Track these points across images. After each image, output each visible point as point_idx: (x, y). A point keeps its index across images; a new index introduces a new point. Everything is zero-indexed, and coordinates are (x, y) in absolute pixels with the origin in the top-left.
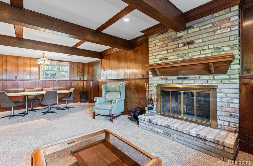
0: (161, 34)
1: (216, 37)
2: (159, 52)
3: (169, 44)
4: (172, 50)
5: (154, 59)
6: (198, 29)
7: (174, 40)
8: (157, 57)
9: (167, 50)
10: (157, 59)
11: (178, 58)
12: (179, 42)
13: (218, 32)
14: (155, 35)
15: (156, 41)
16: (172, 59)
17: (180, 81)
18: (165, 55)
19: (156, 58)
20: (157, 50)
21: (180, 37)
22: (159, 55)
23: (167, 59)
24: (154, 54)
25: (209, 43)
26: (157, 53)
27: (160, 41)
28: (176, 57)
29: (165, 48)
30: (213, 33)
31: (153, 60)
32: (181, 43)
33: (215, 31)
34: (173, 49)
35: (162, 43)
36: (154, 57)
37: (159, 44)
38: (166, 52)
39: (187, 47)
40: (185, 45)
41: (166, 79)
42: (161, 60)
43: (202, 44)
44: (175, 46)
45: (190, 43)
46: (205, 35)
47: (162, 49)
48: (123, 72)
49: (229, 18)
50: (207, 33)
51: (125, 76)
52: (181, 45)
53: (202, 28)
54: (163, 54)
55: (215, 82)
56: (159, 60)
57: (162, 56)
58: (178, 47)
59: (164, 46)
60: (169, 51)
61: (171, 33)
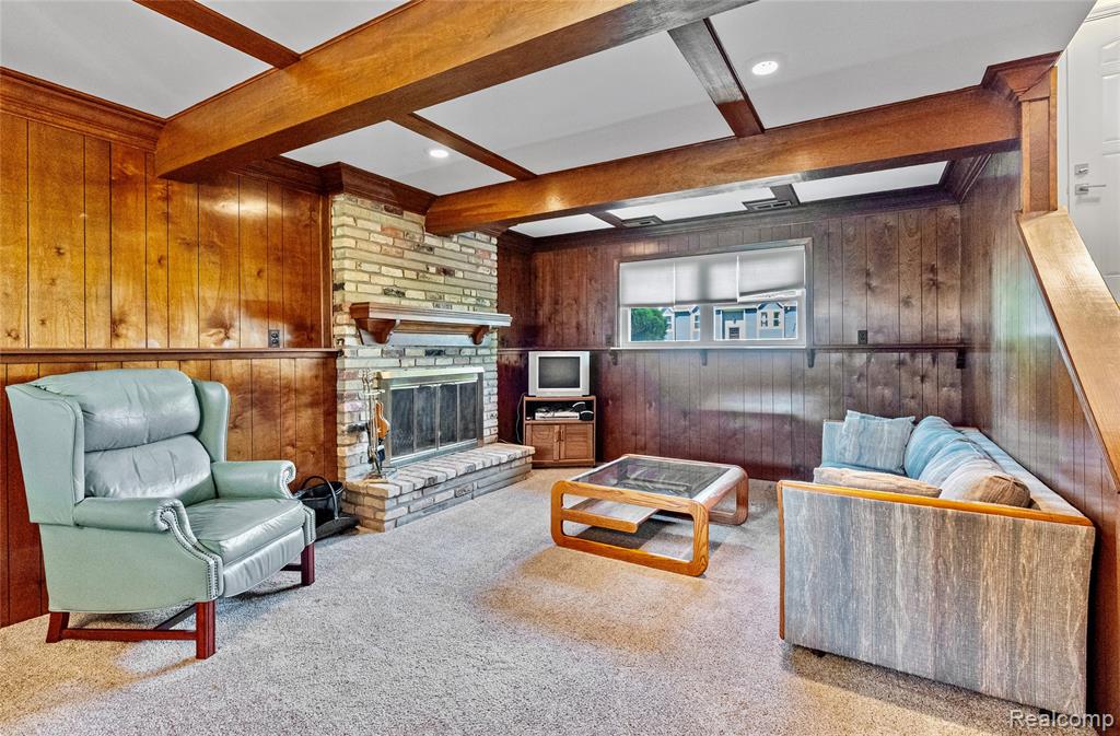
0: (387, 210)
1: (479, 277)
2: (381, 265)
3: (408, 254)
4: (413, 275)
5: (364, 282)
6: (457, 248)
7: (419, 248)
8: (375, 279)
9: (403, 269)
10: (376, 287)
11: (426, 300)
12: (430, 259)
13: (481, 270)
14: (368, 203)
15: (372, 226)
16: (413, 299)
17: (431, 361)
18: (398, 283)
19: (369, 282)
20: (375, 258)
21: (431, 249)
22: (379, 274)
23: (404, 294)
24: (365, 267)
25: (472, 284)
26: (375, 268)
27: (383, 232)
28: (421, 295)
29: (398, 262)
30: (473, 268)
31: (362, 288)
32: (433, 265)
33: (478, 266)
34: (418, 272)
35: (390, 241)
36: (366, 277)
37: (382, 239)
38: (398, 273)
39: (441, 279)
40: (438, 273)
41: (400, 356)
42: (386, 292)
43: (464, 283)
44: (423, 267)
45: (446, 272)
46: (467, 267)
47: (389, 260)
48: (92, 305)
49: (490, 253)
50: (469, 263)
51: (122, 330)
52: (433, 270)
53: (464, 249)
54: (391, 276)
55: (477, 360)
56: (379, 290)
57: (388, 282)
58: (427, 271)
59: (394, 251)
60: (408, 274)
61: (411, 223)
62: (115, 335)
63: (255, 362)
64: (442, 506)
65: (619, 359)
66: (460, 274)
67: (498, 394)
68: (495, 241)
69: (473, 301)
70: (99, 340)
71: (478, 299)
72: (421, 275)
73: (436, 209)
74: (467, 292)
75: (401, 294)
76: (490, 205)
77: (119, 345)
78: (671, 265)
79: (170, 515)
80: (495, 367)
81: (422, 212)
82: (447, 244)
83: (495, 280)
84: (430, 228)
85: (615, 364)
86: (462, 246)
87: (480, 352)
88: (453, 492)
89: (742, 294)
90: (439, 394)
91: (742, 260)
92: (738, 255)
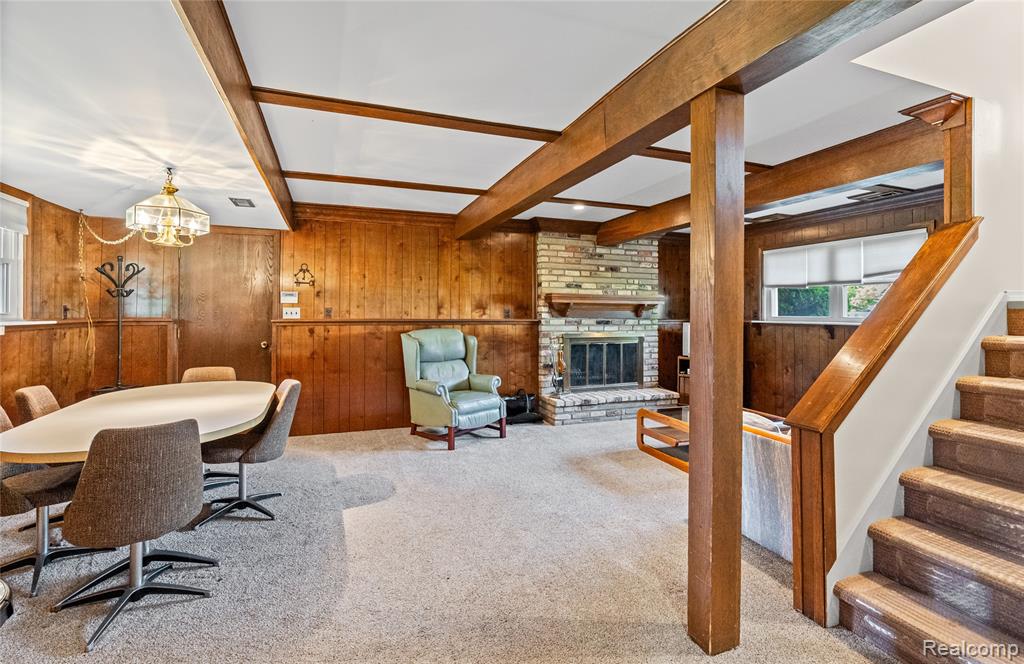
0: (569, 236)
1: (641, 270)
2: (565, 270)
3: (584, 261)
4: (588, 274)
5: (554, 281)
6: (623, 252)
7: (592, 256)
8: (561, 279)
9: (580, 271)
10: (562, 284)
11: (597, 289)
12: (600, 262)
13: (643, 265)
14: (557, 234)
15: (559, 248)
16: (588, 289)
17: (601, 328)
18: (578, 280)
19: (557, 281)
20: (561, 266)
21: (601, 255)
22: (564, 275)
23: (581, 286)
24: (555, 272)
25: (636, 275)
26: (561, 272)
27: (567, 250)
28: (594, 286)
29: (577, 266)
30: (636, 265)
31: (553, 284)
32: (602, 266)
33: (640, 262)
34: (591, 271)
35: (571, 255)
36: (555, 278)
37: (566, 254)
38: (577, 273)
39: (609, 274)
40: (607, 270)
41: (578, 324)
42: (568, 286)
43: (628, 275)
44: (593, 268)
45: (613, 269)
46: (630, 264)
47: (570, 266)
48: (431, 300)
49: (651, 252)
50: (632, 261)
51: (442, 310)
52: (602, 269)
53: (627, 253)
54: (572, 276)
55: (639, 328)
56: (564, 285)
57: (570, 280)
58: (598, 270)
59: (574, 261)
60: (583, 273)
61: (586, 242)
62: (439, 313)
63: (495, 326)
64: (596, 419)
65: (763, 330)
66: (625, 270)
67: (659, 352)
68: (656, 243)
69: (636, 287)
70: (433, 316)
71: (641, 286)
72: (593, 274)
73: (602, 230)
74: (631, 281)
75: (579, 286)
76: (626, 228)
77: (441, 317)
78: (804, 250)
79: (441, 389)
80: (656, 333)
81: (594, 232)
82: (614, 251)
83: (657, 271)
84: (600, 243)
85: (760, 334)
86: (626, 250)
87: (641, 322)
88: (605, 412)
89: (866, 276)
90: (605, 350)
91: (866, 244)
92: (862, 240)
